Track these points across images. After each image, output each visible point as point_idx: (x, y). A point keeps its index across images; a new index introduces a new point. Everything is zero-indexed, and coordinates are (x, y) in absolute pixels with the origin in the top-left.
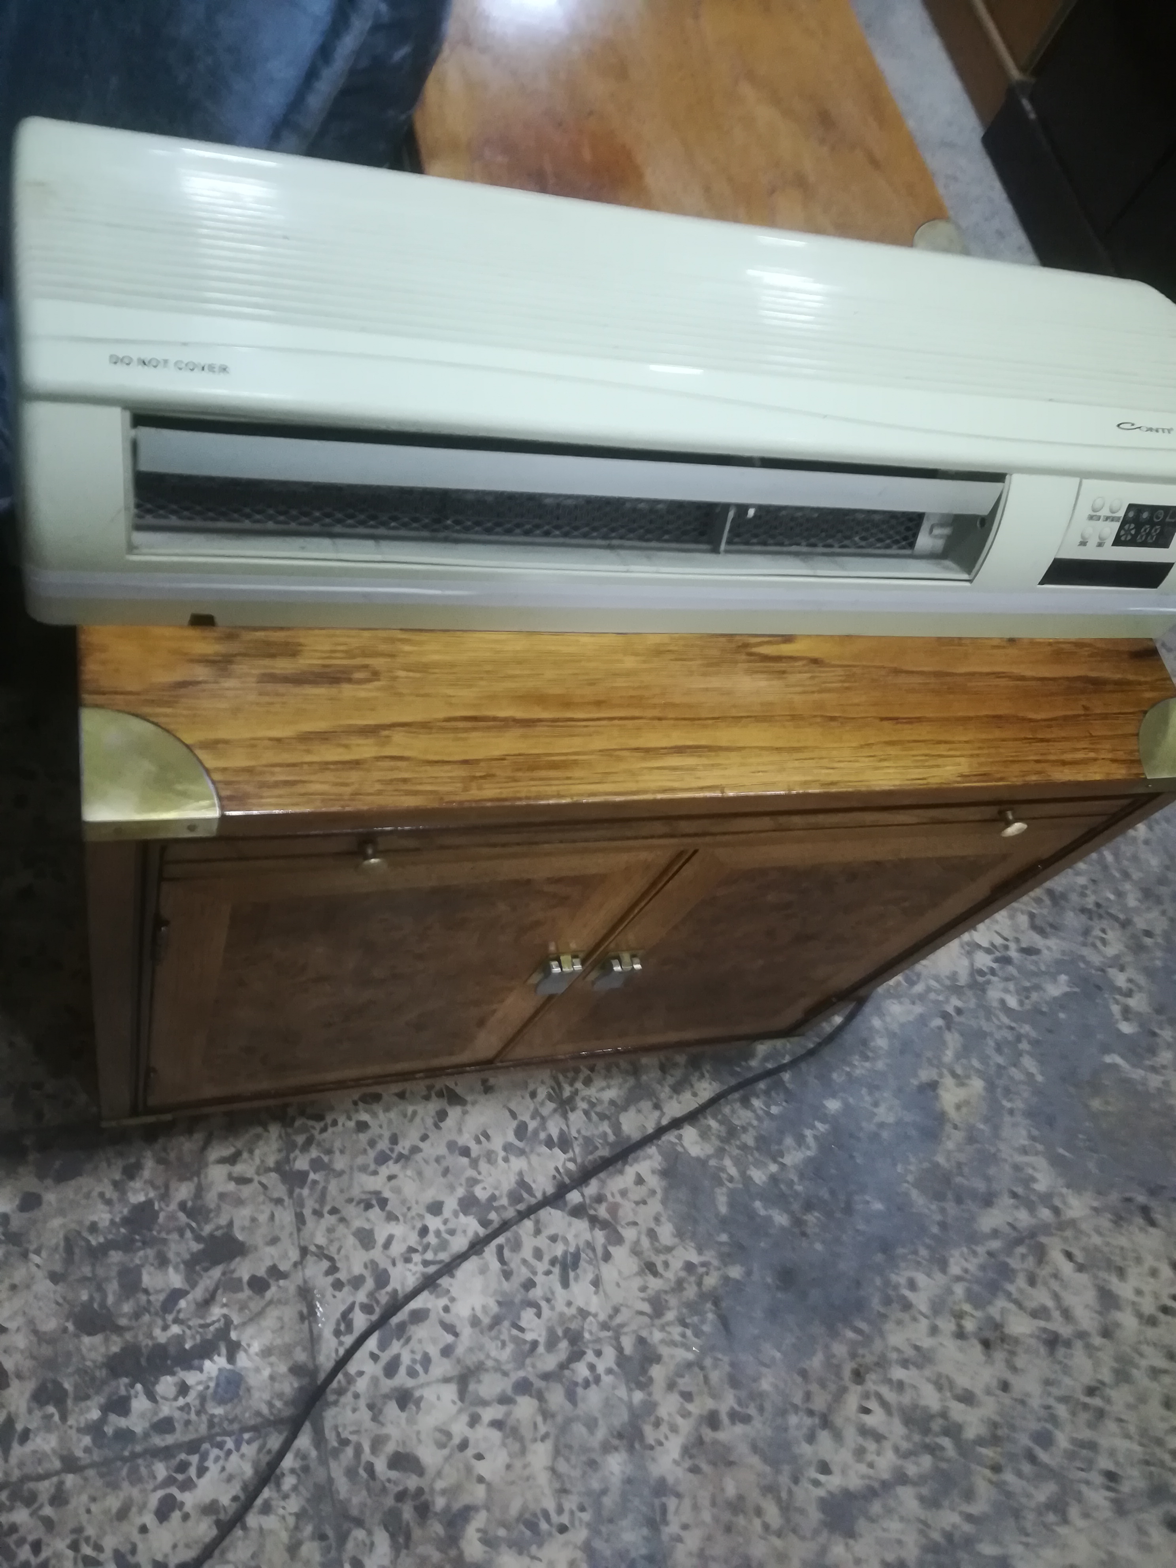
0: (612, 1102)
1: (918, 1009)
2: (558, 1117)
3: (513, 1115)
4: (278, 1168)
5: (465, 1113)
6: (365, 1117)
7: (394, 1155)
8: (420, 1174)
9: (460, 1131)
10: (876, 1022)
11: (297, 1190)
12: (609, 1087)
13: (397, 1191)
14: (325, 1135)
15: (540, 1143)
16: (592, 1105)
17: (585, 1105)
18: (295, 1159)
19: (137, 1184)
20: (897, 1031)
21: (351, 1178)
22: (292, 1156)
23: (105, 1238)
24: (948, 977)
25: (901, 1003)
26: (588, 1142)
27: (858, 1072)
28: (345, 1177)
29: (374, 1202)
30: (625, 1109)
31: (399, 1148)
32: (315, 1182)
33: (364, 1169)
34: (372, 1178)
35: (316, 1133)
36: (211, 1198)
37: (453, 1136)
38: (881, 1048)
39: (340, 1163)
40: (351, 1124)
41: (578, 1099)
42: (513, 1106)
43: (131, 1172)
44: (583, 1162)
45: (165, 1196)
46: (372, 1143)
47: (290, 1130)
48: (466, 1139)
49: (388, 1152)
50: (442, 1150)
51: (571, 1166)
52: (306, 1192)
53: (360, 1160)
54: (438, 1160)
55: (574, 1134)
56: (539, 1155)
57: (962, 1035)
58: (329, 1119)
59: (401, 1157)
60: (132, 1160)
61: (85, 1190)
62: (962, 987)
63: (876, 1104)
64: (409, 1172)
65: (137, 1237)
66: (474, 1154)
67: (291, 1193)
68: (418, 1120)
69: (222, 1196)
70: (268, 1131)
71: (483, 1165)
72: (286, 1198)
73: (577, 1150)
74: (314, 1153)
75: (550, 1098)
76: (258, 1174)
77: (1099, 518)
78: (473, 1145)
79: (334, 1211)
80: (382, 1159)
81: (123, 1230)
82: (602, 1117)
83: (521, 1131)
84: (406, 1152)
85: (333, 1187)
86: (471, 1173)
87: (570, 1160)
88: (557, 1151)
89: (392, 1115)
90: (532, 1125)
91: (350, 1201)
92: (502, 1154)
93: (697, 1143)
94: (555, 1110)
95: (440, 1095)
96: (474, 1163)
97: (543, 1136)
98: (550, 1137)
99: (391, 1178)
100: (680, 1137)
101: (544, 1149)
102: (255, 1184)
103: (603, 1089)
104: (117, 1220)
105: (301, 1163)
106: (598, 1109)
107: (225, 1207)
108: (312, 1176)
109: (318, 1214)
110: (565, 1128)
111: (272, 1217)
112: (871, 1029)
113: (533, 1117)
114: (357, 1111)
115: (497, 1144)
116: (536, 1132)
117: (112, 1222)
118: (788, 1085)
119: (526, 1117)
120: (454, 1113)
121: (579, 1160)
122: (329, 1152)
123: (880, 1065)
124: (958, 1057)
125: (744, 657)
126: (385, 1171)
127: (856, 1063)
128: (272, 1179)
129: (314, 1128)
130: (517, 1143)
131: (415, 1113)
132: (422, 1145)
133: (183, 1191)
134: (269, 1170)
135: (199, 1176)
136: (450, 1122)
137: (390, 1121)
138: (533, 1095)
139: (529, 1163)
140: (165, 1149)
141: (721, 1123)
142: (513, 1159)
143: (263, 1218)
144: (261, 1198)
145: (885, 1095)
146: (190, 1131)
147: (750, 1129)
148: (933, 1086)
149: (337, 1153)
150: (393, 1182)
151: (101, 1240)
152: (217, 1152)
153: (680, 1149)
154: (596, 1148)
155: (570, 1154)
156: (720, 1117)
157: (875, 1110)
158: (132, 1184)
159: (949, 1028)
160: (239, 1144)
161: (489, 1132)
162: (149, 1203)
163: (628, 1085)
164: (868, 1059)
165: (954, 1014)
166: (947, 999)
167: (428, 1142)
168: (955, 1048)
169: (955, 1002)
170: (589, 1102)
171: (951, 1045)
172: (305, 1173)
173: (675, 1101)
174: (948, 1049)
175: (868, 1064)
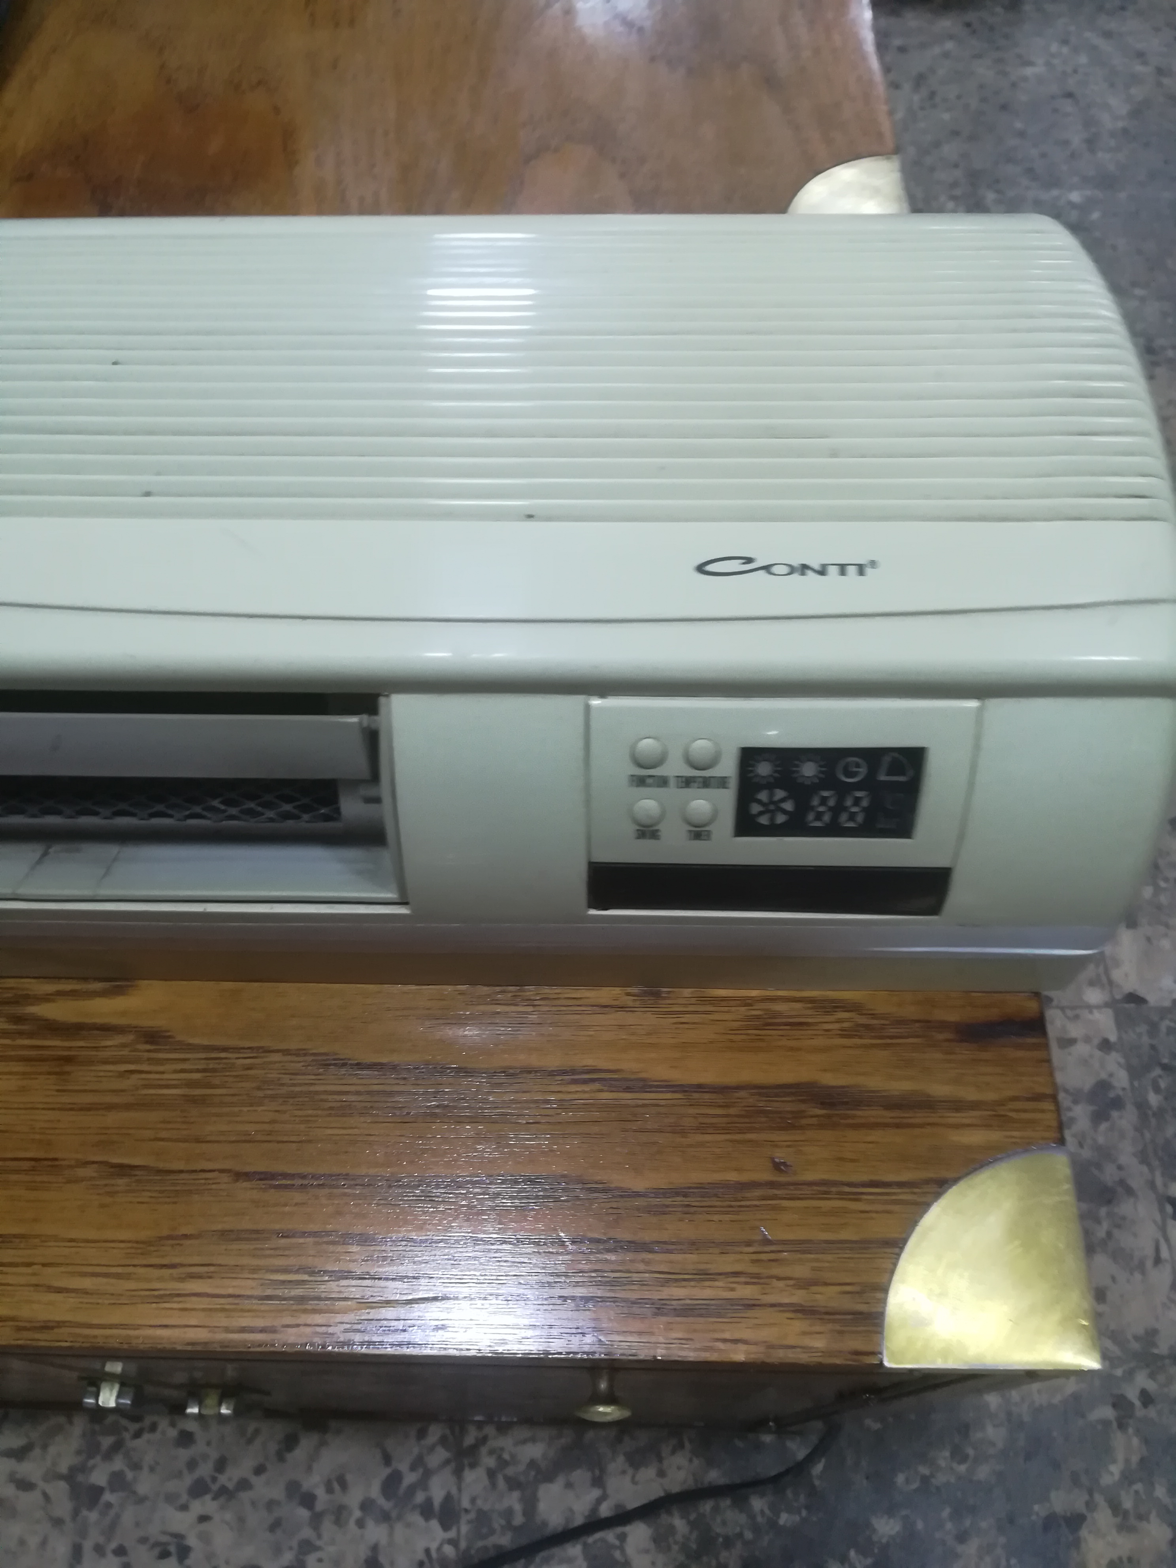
0: (532, 1464)
2: (448, 1471)
3: (387, 1459)
4: (69, 1478)
5: (323, 1444)
7: (215, 1487)
8: (241, 1520)
9: (309, 1469)
11: (85, 1512)
12: (533, 1440)
13: (205, 1538)
14: (138, 1442)
15: (414, 1508)
16: (503, 1463)
17: (491, 1463)
18: (94, 1467)
20: (1027, 1418)
21: (153, 1509)
22: (91, 1462)
24: (1136, 1338)
26: (482, 1518)
27: (941, 1479)
28: (146, 1506)
29: (172, 1549)
30: (549, 1478)
31: (223, 1479)
32: (109, 1505)
33: (170, 1498)
34: (179, 1514)
35: (127, 1436)
37: (298, 1475)
38: (993, 1444)
39: (145, 1485)
40: (173, 1433)
41: (484, 1450)
42: (390, 1446)
44: (468, 1548)
46: (192, 1465)
47: (97, 1427)
48: (314, 1482)
49: (208, 1480)
50: (278, 1492)
51: (449, 1550)
52: (93, 1516)
53: (172, 1486)
54: (271, 1505)
55: (465, 1503)
56: (408, 1525)
57: (1146, 1441)
58: (148, 1421)
59: (223, 1492)
62: (1161, 1357)
63: (962, 1537)
64: (228, 1516)
66: (319, 1506)
67: (76, 1513)
68: (257, 1443)
71: (328, 1526)
72: (68, 1520)
73: (464, 1528)
74: (118, 1464)
75: (443, 1441)
76: (45, 1479)
77: (663, 782)
78: (320, 1493)
79: (120, 1551)
80: (199, 1490)
82: (514, 1484)
83: (391, 1484)
84: (230, 1486)
85: (128, 1516)
86: (307, 1533)
87: (451, 1542)
88: (434, 1524)
90: (410, 1478)
91: (143, 1540)
92: (357, 1513)
93: (647, 1551)
94: (447, 1462)
96: (316, 1520)
97: (420, 1497)
98: (429, 1501)
99: (203, 1518)
100: (622, 1538)
101: (417, 1518)
102: (38, 1493)
103: (524, 1442)
105: (99, 1477)
106: (510, 1471)
108: (108, 1497)
109: (99, 1550)
110: (454, 1491)
111: (44, 1543)
113: (413, 1468)
115: (353, 1498)
116: (412, 1490)
118: (817, 1483)
119: (403, 1467)
120: (307, 1442)
121: (463, 1545)
122: (136, 1466)
123: (983, 1472)
124: (1127, 1478)
126: (198, 1507)
127: (942, 1463)
128: (59, 1490)
129: (126, 1429)
130: (382, 1502)
131: (257, 1432)
132: (254, 1480)
134: (61, 1477)
136: (300, 1453)
138: (422, 1434)
139: (391, 1534)
141: (693, 1525)
142: (370, 1524)
143: (33, 1541)
144: (39, 1514)
145: (984, 1525)
147: (739, 1545)
148: (1075, 1521)
149: (145, 1470)
150: (205, 1526)
153: (617, 1554)
154: (492, 1532)
155: (452, 1534)
156: (693, 1517)
157: (960, 1549)
159: (1122, 1426)
160: (34, 1435)
161: (349, 1477)
163: (563, 1441)
164: (964, 1459)
165: (1137, 1403)
166: (1130, 1375)
167: (263, 1478)
168: (1127, 1461)
169: (1142, 1380)
170: (500, 1458)
171: (1120, 1456)
172: (100, 1490)
173: (628, 1478)
174: (1114, 1461)
175: (962, 1468)
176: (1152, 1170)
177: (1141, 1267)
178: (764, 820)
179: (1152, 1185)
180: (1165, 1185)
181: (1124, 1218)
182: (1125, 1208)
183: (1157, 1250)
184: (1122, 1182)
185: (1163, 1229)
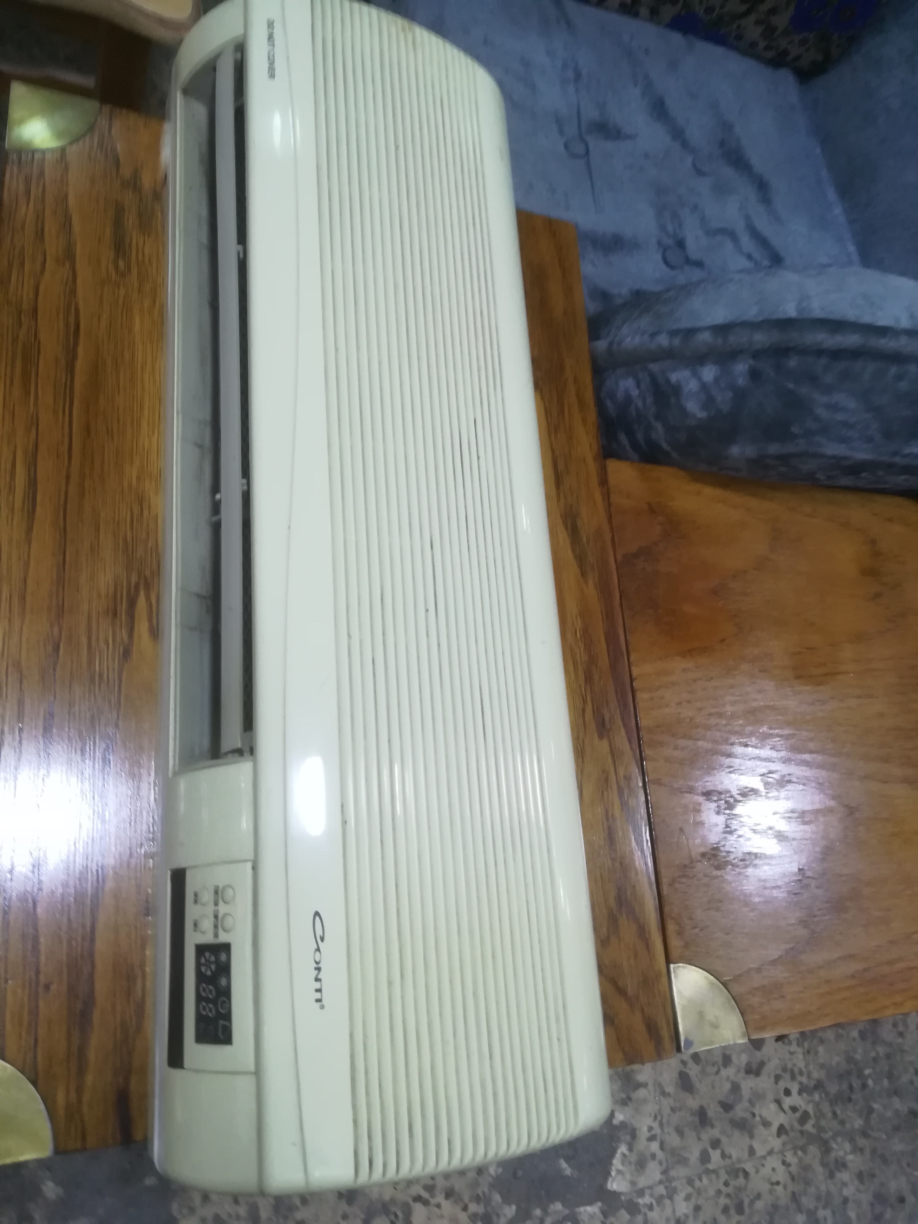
125: (134, 579)
178: (203, 960)
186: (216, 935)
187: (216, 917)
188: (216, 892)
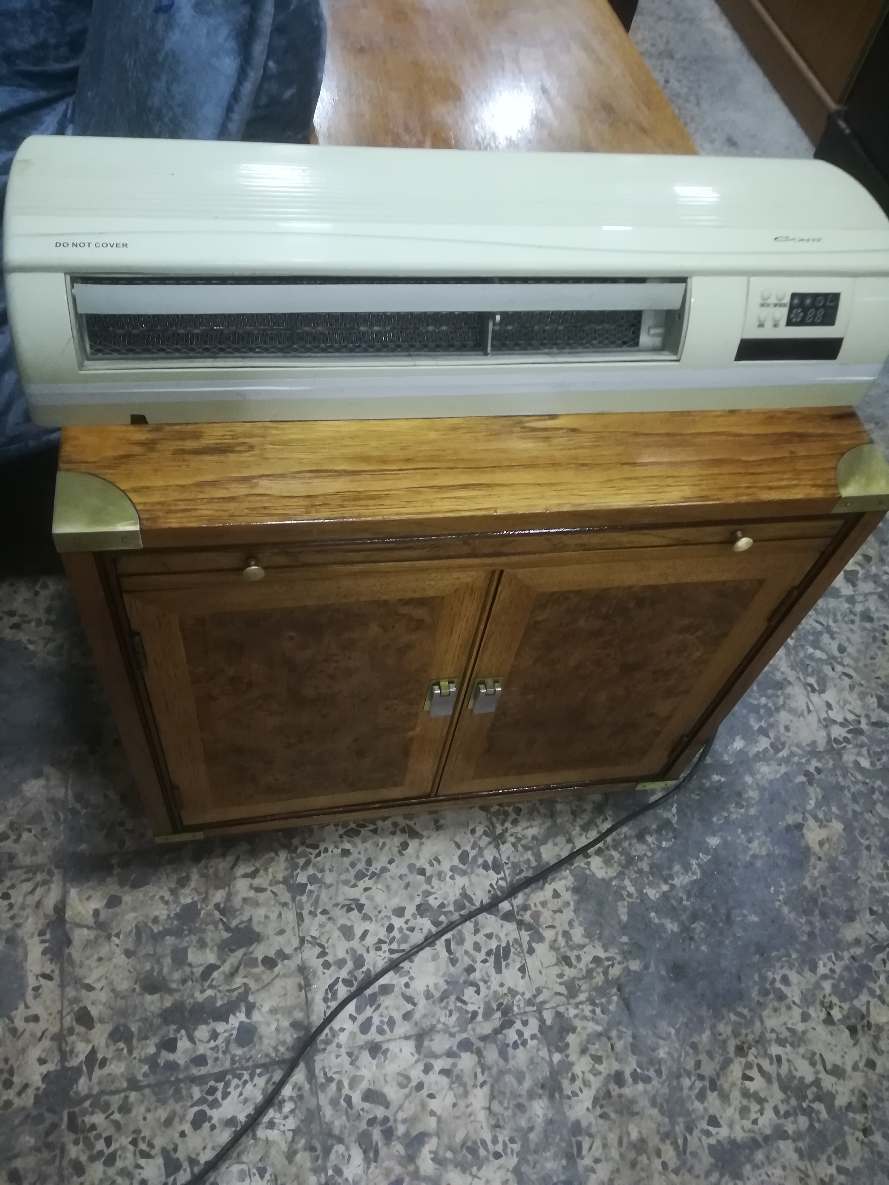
0: (534, 837)
1: (783, 769)
2: (491, 847)
3: (458, 846)
4: (285, 881)
5: (421, 844)
6: (347, 846)
7: (369, 874)
8: (388, 887)
9: (418, 857)
10: (749, 779)
11: (298, 898)
12: (531, 826)
13: (371, 898)
14: (319, 859)
15: (479, 866)
16: (519, 840)
17: (513, 840)
18: (297, 875)
19: (187, 891)
20: (766, 785)
21: (337, 890)
22: (295, 873)
23: (164, 928)
24: (807, 745)
25: (769, 765)
26: (515, 865)
27: (734, 817)
28: (333, 888)
29: (353, 906)
30: (544, 842)
31: (372, 869)
32: (311, 892)
33: (346, 883)
34: (353, 889)
35: (313, 857)
36: (237, 901)
37: (413, 861)
38: (753, 799)
39: (329, 878)
40: (339, 851)
41: (507, 834)
42: (457, 839)
43: (183, 883)
44: (512, 881)
45: (205, 900)
46: (353, 865)
47: (294, 855)
48: (422, 863)
49: (364, 871)
50: (404, 870)
51: (502, 883)
52: (304, 898)
53: (344, 877)
54: (401, 877)
55: (504, 860)
56: (478, 875)
57: (823, 789)
58: (322, 848)
59: (374, 874)
60: (184, 874)
61: (151, 895)
62: (820, 752)
63: (750, 841)
64: (380, 886)
65: (185, 927)
66: (428, 874)
67: (293, 899)
68: (386, 848)
69: (245, 900)
70: (278, 856)
71: (435, 882)
72: (290, 903)
73: (507, 872)
74: (311, 871)
75: (485, 833)
76: (270, 885)
77: (769, 305)
78: (427, 867)
79: (324, 912)
80: (360, 876)
81: (175, 922)
82: (526, 848)
83: (464, 857)
84: (377, 871)
85: (324, 895)
86: (426, 887)
87: (501, 879)
88: (491, 872)
89: (368, 845)
90: (472, 853)
91: (337, 905)
92: (450, 874)
93: (602, 868)
94: (490, 843)
95: (403, 831)
96: (429, 880)
97: (480, 861)
98: (486, 862)
99: (366, 889)
100: (588, 864)
101: (481, 871)
102: (269, 892)
103: (527, 828)
104: (172, 915)
105: (302, 878)
106: (523, 842)
107: (247, 908)
108: (309, 887)
109: (313, 914)
110: (497, 855)
111: (280, 915)
112: (745, 784)
113: (473, 848)
114: (342, 842)
115: (446, 866)
116: (475, 858)
117: (169, 915)
118: (676, 826)
119: (468, 848)
120: (413, 844)
121: (509, 879)
122: (322, 871)
123: (752, 811)
124: (818, 805)
125: (519, 429)
126: (362, 884)
127: (733, 810)
128: (280, 889)
129: (311, 854)
130: (461, 866)
131: (384, 844)
132: (389, 867)
133: (219, 896)
134: (279, 882)
135: (229, 886)
136: (411, 850)
137: (366, 849)
138: (473, 831)
139: (470, 881)
140: (206, 868)
141: (622, 853)
142: (457, 877)
143: (273, 916)
144: (272, 902)
145: (758, 834)
146: (224, 855)
147: (646, 858)
148: (799, 827)
149: (328, 872)
150: (368, 893)
151: (161, 929)
152: (242, 869)
153: (588, 872)
154: (522, 871)
155: (502, 875)
156: (620, 849)
157: (750, 846)
158: (183, 891)
159: (811, 784)
160: (258, 865)
161: (439, 857)
162: (194, 904)
163: (546, 825)
164: (742, 807)
165: (815, 773)
166: (808, 762)
167: (394, 865)
168: (817, 799)
169: (815, 763)
170: (516, 837)
171: (813, 796)
172: (305, 885)
173: (584, 837)
174: (811, 799)
175: (743, 810)
176: (798, 673)
177: (802, 714)
178: (794, 320)
179: (799, 678)
180: (805, 679)
181: (789, 694)
182: (789, 690)
183: (808, 706)
184: (785, 679)
185: (808, 697)
186: (784, 305)
187: (776, 305)
188: (762, 305)
